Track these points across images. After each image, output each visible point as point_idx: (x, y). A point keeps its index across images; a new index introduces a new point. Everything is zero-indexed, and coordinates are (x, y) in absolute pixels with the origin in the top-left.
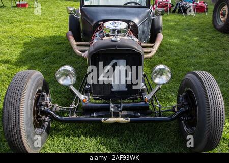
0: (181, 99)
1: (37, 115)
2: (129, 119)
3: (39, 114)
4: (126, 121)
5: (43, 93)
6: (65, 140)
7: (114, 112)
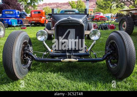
0: (107, 48)
1: (24, 56)
2: (78, 59)
3: (25, 55)
4: (76, 60)
5: (29, 45)
6: (39, 74)
7: (68, 55)
